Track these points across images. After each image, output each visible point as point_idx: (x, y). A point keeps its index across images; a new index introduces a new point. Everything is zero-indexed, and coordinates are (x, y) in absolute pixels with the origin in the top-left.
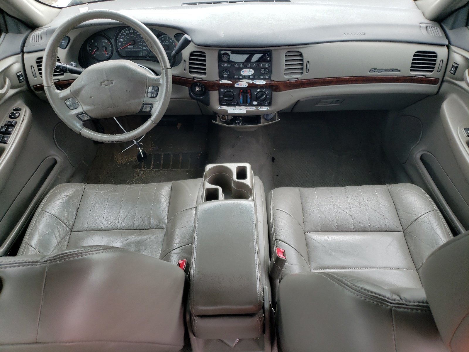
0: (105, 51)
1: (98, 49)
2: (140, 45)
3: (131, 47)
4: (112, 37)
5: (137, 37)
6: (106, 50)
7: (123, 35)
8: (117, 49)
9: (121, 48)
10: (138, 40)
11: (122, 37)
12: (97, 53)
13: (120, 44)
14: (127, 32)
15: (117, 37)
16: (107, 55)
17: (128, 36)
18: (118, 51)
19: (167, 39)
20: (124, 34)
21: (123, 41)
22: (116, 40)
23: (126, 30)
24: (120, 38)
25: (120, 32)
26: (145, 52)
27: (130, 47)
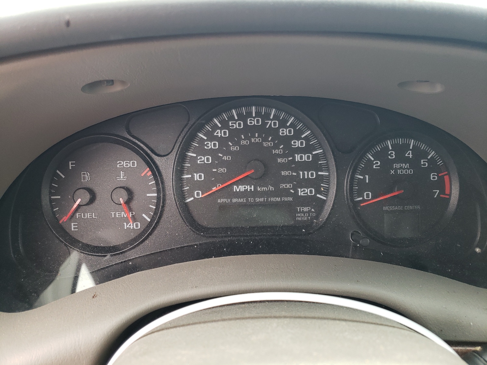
0: (125, 207)
1: (93, 199)
2: (289, 179)
3: (248, 188)
4: (161, 148)
5: (276, 147)
6: (128, 202)
7: (216, 138)
8: (181, 195)
9: (199, 194)
10: (279, 160)
11: (210, 145)
12: (88, 215)
13: (196, 177)
14: (236, 126)
15: (186, 147)
16: (132, 225)
17: (235, 144)
18: (186, 204)
19: (409, 154)
20: (219, 133)
21: (212, 165)
22: (182, 159)
23: (232, 118)
24: (203, 152)
25: (200, 128)
26: (306, 209)
27: (242, 188)
